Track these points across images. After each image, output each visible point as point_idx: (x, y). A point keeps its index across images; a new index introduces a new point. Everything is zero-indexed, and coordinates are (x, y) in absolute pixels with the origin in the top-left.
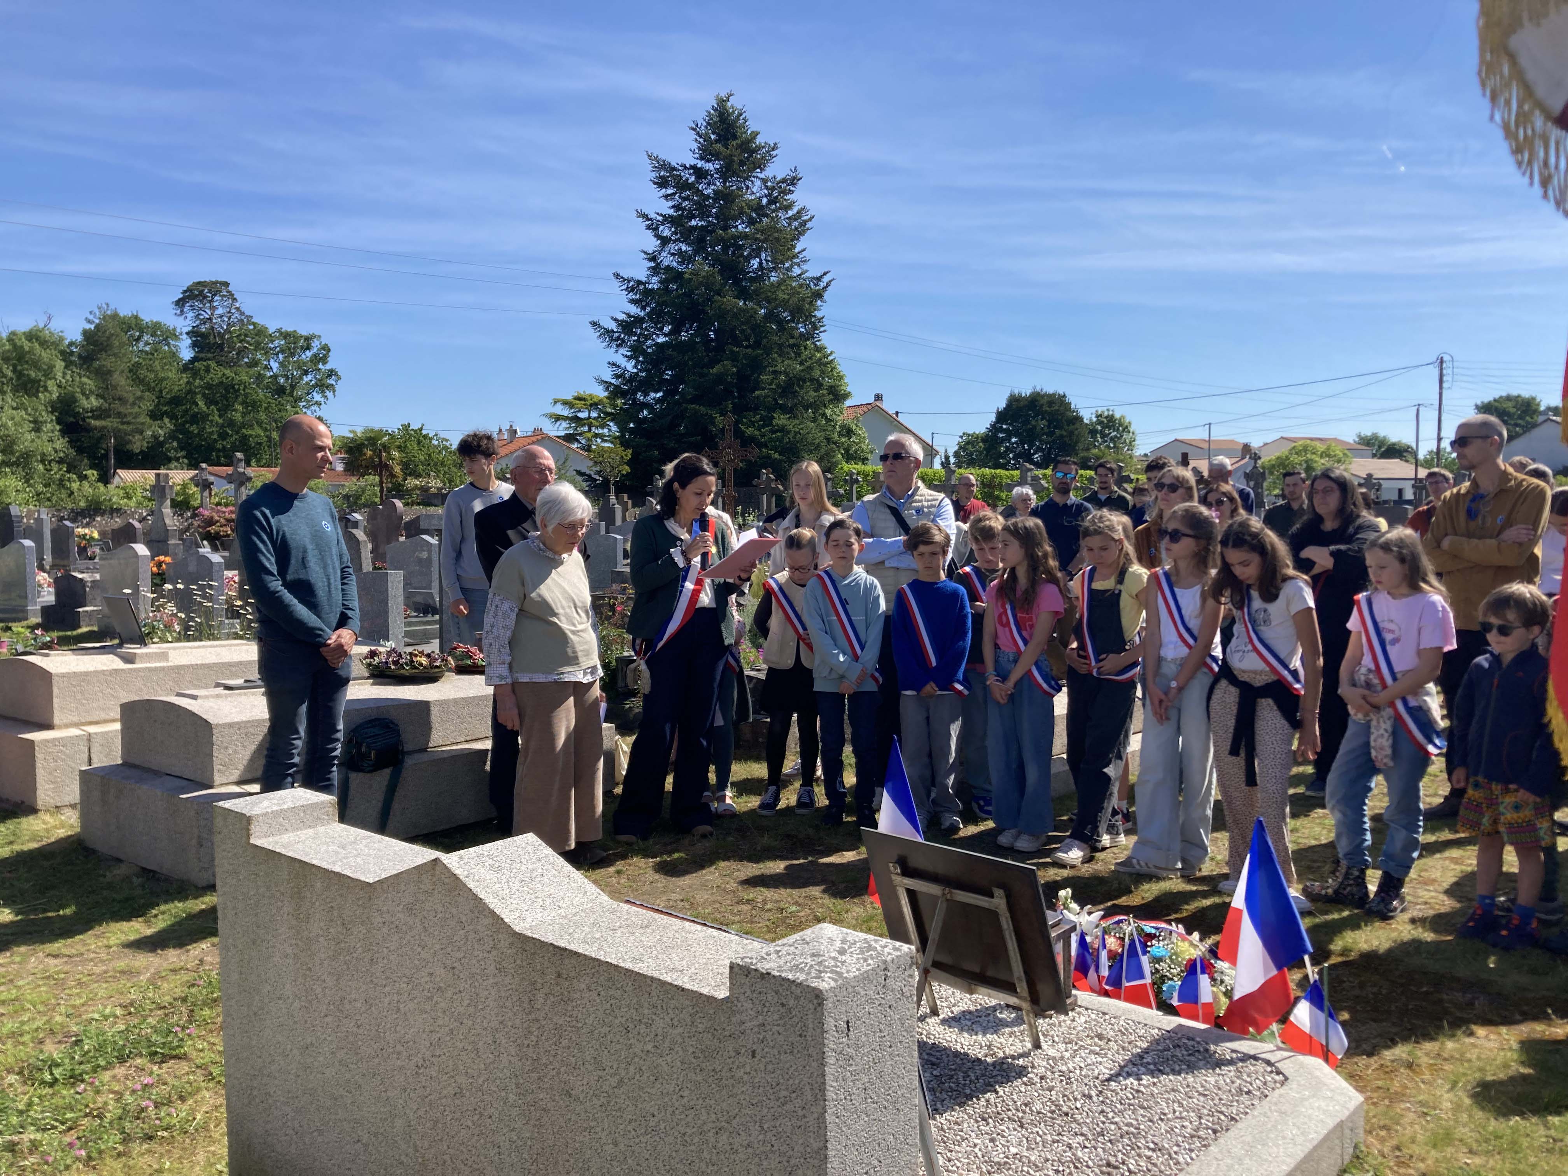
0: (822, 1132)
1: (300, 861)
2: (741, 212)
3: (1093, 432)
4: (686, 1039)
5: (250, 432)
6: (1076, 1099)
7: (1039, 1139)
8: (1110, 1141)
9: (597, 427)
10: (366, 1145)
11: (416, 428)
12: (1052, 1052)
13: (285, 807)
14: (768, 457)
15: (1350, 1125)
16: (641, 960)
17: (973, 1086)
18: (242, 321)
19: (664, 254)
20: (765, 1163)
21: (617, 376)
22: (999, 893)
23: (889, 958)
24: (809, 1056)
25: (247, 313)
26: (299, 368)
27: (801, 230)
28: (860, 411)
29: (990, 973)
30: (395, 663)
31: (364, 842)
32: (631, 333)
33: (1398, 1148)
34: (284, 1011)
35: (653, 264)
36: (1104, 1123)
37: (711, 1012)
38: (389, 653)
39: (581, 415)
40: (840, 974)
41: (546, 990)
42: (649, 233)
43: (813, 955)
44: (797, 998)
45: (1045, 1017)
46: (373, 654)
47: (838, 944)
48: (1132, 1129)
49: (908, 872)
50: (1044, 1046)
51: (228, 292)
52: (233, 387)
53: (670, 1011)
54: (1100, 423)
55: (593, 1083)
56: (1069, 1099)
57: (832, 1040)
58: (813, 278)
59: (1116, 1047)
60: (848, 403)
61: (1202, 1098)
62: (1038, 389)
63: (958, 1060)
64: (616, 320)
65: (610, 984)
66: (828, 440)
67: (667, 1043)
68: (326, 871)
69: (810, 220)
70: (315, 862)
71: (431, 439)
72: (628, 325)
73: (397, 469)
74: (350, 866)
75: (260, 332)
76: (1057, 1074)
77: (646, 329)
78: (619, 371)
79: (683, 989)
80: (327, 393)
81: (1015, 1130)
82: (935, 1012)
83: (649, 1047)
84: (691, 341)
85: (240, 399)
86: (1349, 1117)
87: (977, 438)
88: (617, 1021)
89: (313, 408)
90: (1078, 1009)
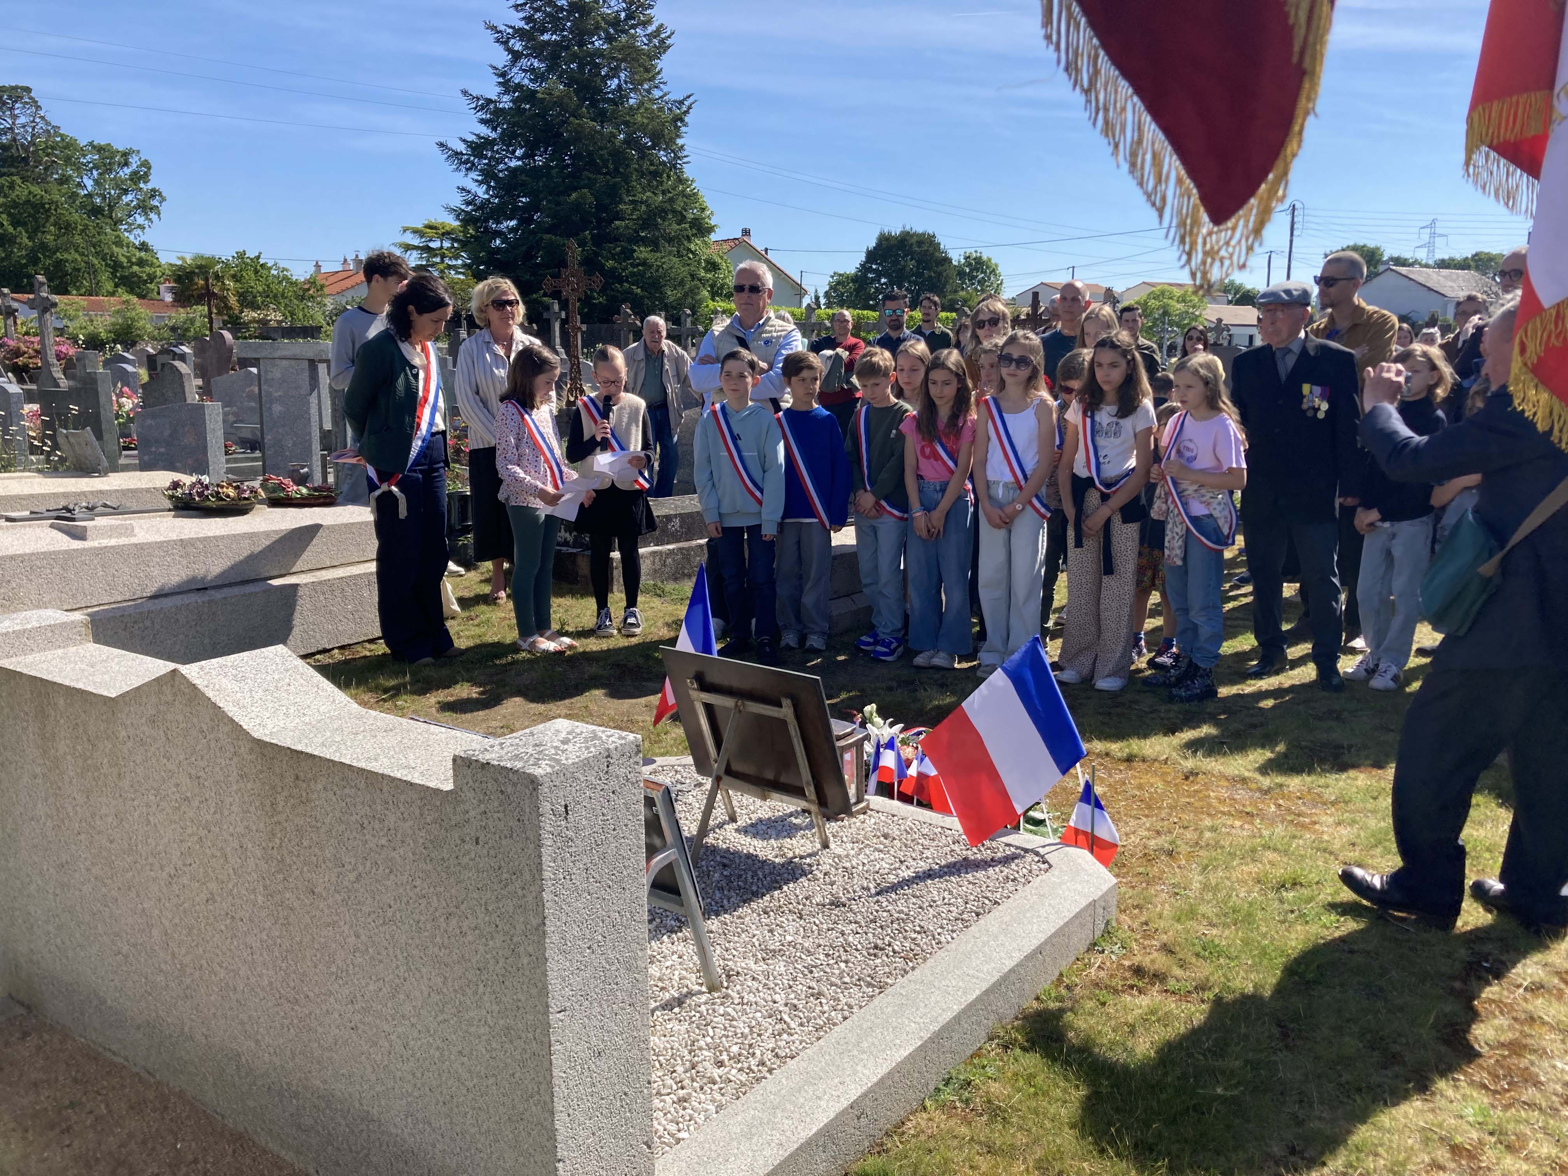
0: (540, 909)
1: (41, 680)
2: (598, 27)
3: (961, 274)
4: (417, 832)
5: (66, 256)
6: (854, 892)
7: (815, 928)
8: (881, 927)
9: (450, 259)
10: (126, 957)
11: (252, 256)
12: (839, 851)
13: (29, 626)
14: (630, 292)
15: (1103, 904)
16: (376, 760)
17: (760, 884)
18: (48, 131)
19: (515, 70)
20: (491, 943)
21: (468, 203)
22: (786, 702)
23: (612, 747)
24: (527, 838)
25: (53, 124)
26: (117, 186)
27: (663, 47)
28: (726, 247)
29: (783, 779)
30: (200, 494)
31: (116, 660)
32: (481, 156)
33: (1146, 924)
34: (38, 831)
35: (501, 80)
36: (877, 911)
37: (438, 803)
38: (193, 486)
39: (433, 245)
40: (558, 761)
41: (285, 793)
42: (500, 48)
43: (536, 745)
44: (515, 785)
45: (837, 820)
46: (176, 485)
47: (563, 735)
48: (902, 916)
49: (705, 686)
50: (832, 846)
51: (31, 98)
52: (43, 205)
53: (401, 805)
54: (970, 265)
55: (334, 879)
56: (848, 892)
57: (548, 824)
58: (675, 101)
59: (899, 845)
60: (713, 237)
61: (971, 886)
62: (908, 228)
63: (750, 861)
64: (464, 141)
65: (344, 783)
66: (693, 276)
67: (399, 836)
68: (68, 688)
69: (669, 37)
70: (59, 680)
71: (271, 268)
72: (478, 147)
73: (233, 300)
74: (94, 683)
75: (69, 145)
76: (840, 871)
77: (497, 152)
78: (470, 197)
79: (412, 784)
80: (152, 216)
81: (794, 920)
82: (733, 819)
83: (383, 841)
84: (546, 165)
85: (52, 220)
86: (1103, 896)
87: (847, 278)
88: (353, 818)
89: (135, 232)
90: (869, 812)
